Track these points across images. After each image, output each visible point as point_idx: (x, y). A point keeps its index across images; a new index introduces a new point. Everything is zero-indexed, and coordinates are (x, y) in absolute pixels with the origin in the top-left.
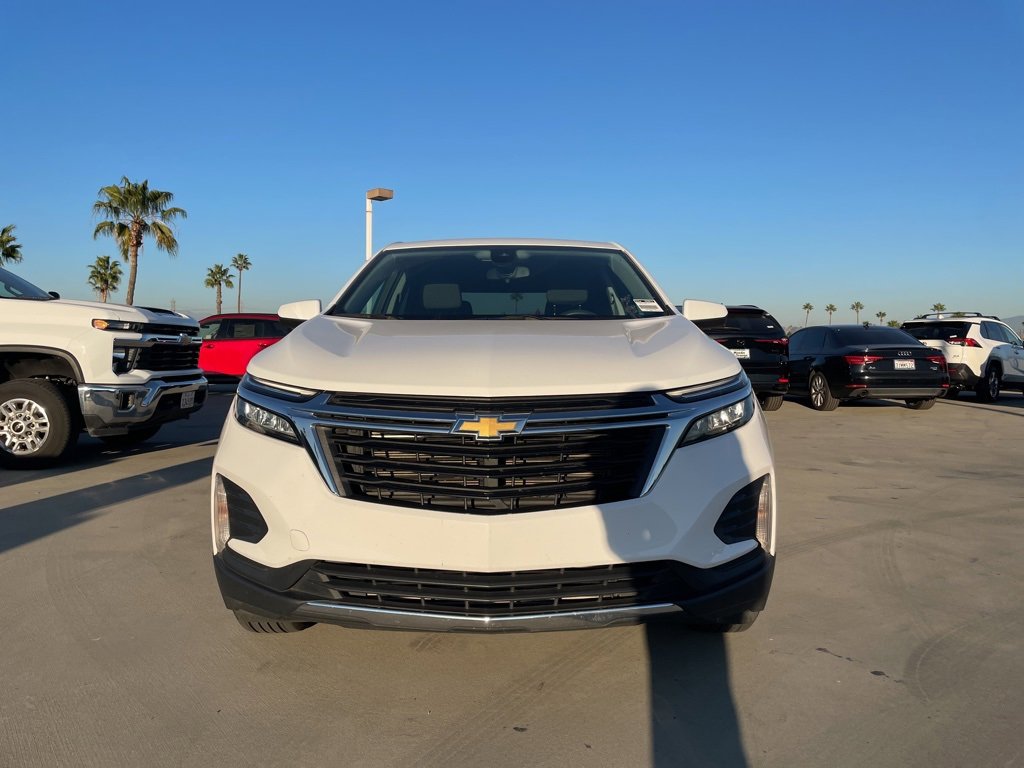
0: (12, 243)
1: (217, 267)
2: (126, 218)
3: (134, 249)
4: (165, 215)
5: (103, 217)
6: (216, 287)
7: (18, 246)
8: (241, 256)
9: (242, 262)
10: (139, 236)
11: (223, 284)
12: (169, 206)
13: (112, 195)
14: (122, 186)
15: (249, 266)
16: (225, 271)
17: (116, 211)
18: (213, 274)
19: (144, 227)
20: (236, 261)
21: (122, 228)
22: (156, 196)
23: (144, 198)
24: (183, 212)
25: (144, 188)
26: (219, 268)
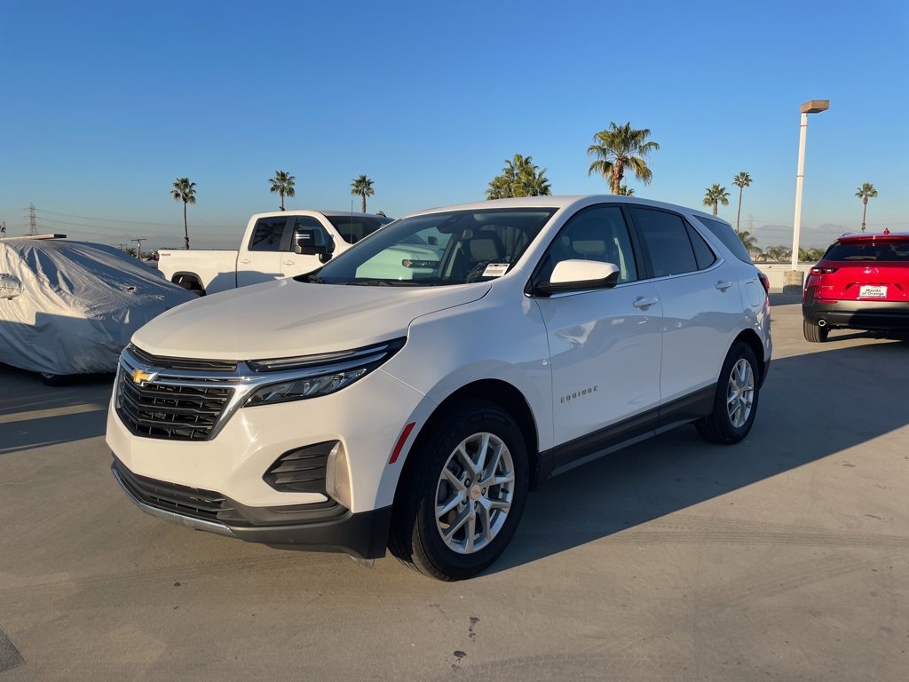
0: (546, 184)
1: (715, 186)
2: (612, 157)
3: (616, 181)
4: (642, 150)
5: (595, 157)
6: (713, 206)
7: (549, 186)
8: (743, 174)
9: (743, 180)
10: (621, 171)
11: (719, 202)
12: (647, 140)
13: (602, 138)
14: (611, 130)
15: (750, 183)
16: (722, 190)
17: (604, 151)
18: (711, 193)
19: (625, 162)
20: (737, 179)
21: (608, 166)
22: (635, 135)
23: (626, 138)
24: (656, 144)
25: (627, 129)
26: (716, 187)
